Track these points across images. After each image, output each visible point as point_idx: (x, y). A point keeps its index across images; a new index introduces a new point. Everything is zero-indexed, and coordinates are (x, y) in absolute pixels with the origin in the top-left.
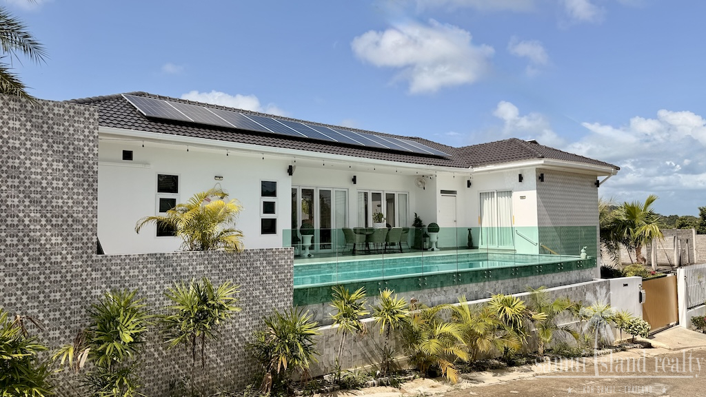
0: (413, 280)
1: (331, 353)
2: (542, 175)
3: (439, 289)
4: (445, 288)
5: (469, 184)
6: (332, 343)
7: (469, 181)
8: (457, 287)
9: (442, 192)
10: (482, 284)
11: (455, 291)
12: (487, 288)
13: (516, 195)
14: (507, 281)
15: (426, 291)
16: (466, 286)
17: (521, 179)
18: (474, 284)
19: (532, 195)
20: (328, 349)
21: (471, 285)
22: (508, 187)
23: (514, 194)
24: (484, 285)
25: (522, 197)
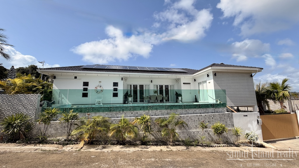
0: (107, 108)
1: (52, 130)
2: (215, 73)
3: (121, 112)
4: (125, 112)
5: (195, 80)
6: (53, 127)
7: (195, 79)
8: (132, 112)
9: (184, 83)
10: (147, 111)
11: (131, 113)
12: (150, 113)
13: (208, 82)
14: (163, 110)
15: (114, 112)
16: (137, 111)
17: (208, 76)
18: (142, 111)
19: (212, 81)
20: (51, 129)
21: (140, 111)
22: (205, 80)
23: (207, 81)
24: (149, 111)
25: (209, 83)
